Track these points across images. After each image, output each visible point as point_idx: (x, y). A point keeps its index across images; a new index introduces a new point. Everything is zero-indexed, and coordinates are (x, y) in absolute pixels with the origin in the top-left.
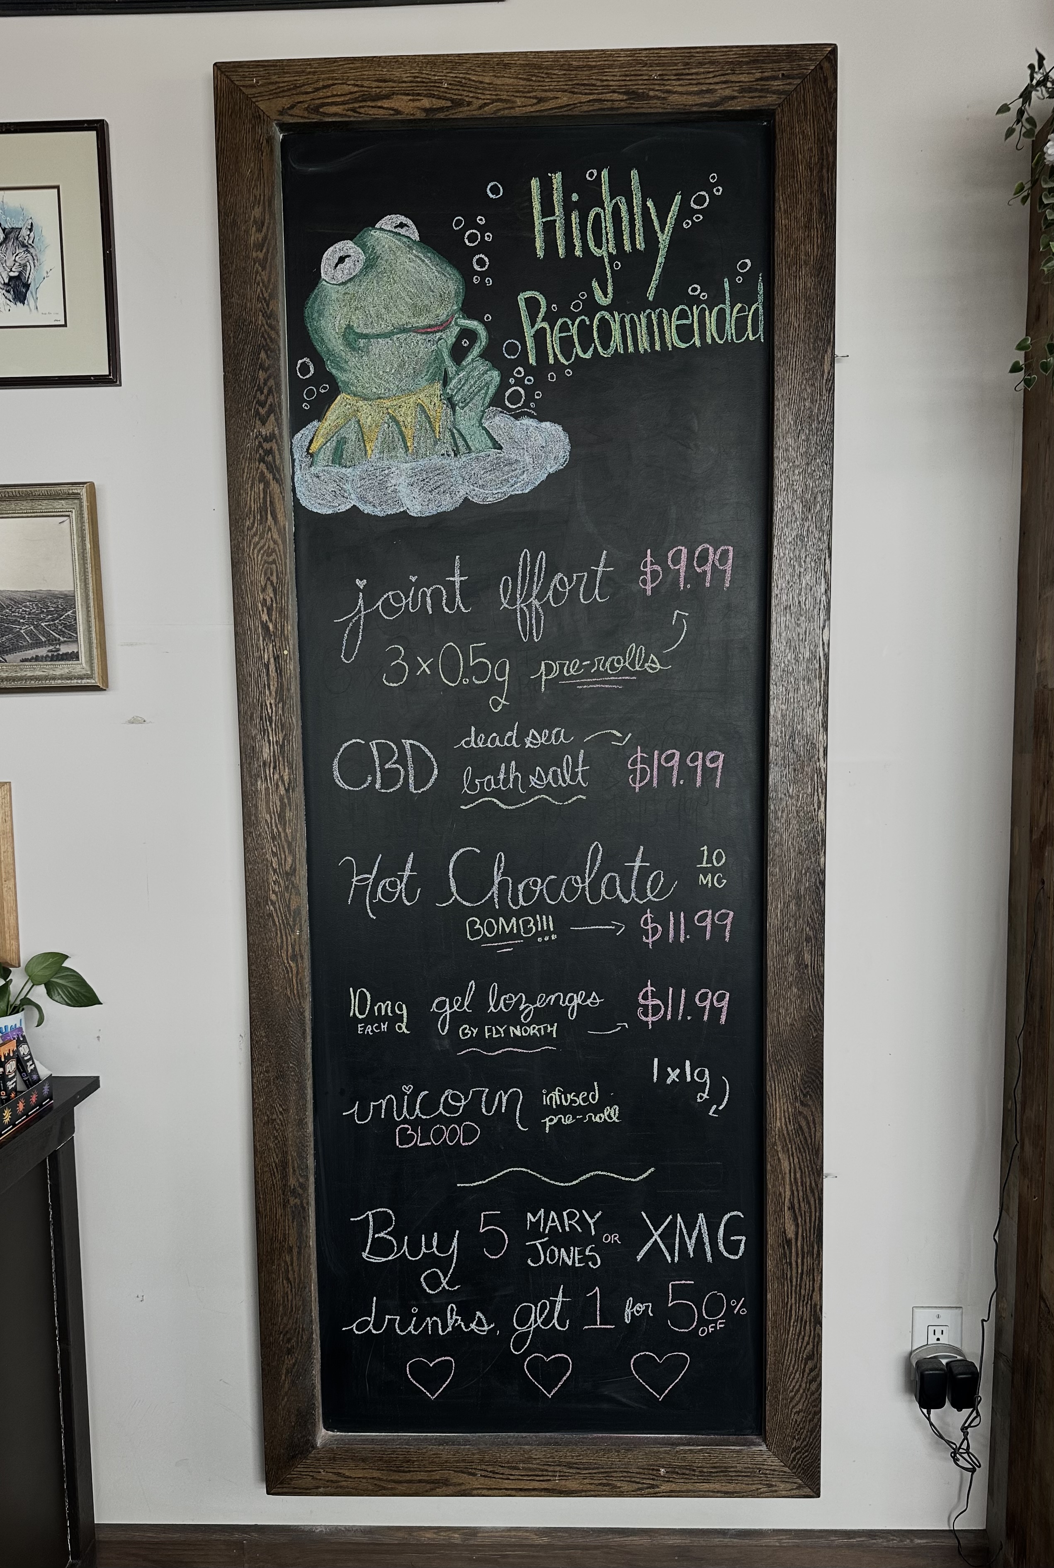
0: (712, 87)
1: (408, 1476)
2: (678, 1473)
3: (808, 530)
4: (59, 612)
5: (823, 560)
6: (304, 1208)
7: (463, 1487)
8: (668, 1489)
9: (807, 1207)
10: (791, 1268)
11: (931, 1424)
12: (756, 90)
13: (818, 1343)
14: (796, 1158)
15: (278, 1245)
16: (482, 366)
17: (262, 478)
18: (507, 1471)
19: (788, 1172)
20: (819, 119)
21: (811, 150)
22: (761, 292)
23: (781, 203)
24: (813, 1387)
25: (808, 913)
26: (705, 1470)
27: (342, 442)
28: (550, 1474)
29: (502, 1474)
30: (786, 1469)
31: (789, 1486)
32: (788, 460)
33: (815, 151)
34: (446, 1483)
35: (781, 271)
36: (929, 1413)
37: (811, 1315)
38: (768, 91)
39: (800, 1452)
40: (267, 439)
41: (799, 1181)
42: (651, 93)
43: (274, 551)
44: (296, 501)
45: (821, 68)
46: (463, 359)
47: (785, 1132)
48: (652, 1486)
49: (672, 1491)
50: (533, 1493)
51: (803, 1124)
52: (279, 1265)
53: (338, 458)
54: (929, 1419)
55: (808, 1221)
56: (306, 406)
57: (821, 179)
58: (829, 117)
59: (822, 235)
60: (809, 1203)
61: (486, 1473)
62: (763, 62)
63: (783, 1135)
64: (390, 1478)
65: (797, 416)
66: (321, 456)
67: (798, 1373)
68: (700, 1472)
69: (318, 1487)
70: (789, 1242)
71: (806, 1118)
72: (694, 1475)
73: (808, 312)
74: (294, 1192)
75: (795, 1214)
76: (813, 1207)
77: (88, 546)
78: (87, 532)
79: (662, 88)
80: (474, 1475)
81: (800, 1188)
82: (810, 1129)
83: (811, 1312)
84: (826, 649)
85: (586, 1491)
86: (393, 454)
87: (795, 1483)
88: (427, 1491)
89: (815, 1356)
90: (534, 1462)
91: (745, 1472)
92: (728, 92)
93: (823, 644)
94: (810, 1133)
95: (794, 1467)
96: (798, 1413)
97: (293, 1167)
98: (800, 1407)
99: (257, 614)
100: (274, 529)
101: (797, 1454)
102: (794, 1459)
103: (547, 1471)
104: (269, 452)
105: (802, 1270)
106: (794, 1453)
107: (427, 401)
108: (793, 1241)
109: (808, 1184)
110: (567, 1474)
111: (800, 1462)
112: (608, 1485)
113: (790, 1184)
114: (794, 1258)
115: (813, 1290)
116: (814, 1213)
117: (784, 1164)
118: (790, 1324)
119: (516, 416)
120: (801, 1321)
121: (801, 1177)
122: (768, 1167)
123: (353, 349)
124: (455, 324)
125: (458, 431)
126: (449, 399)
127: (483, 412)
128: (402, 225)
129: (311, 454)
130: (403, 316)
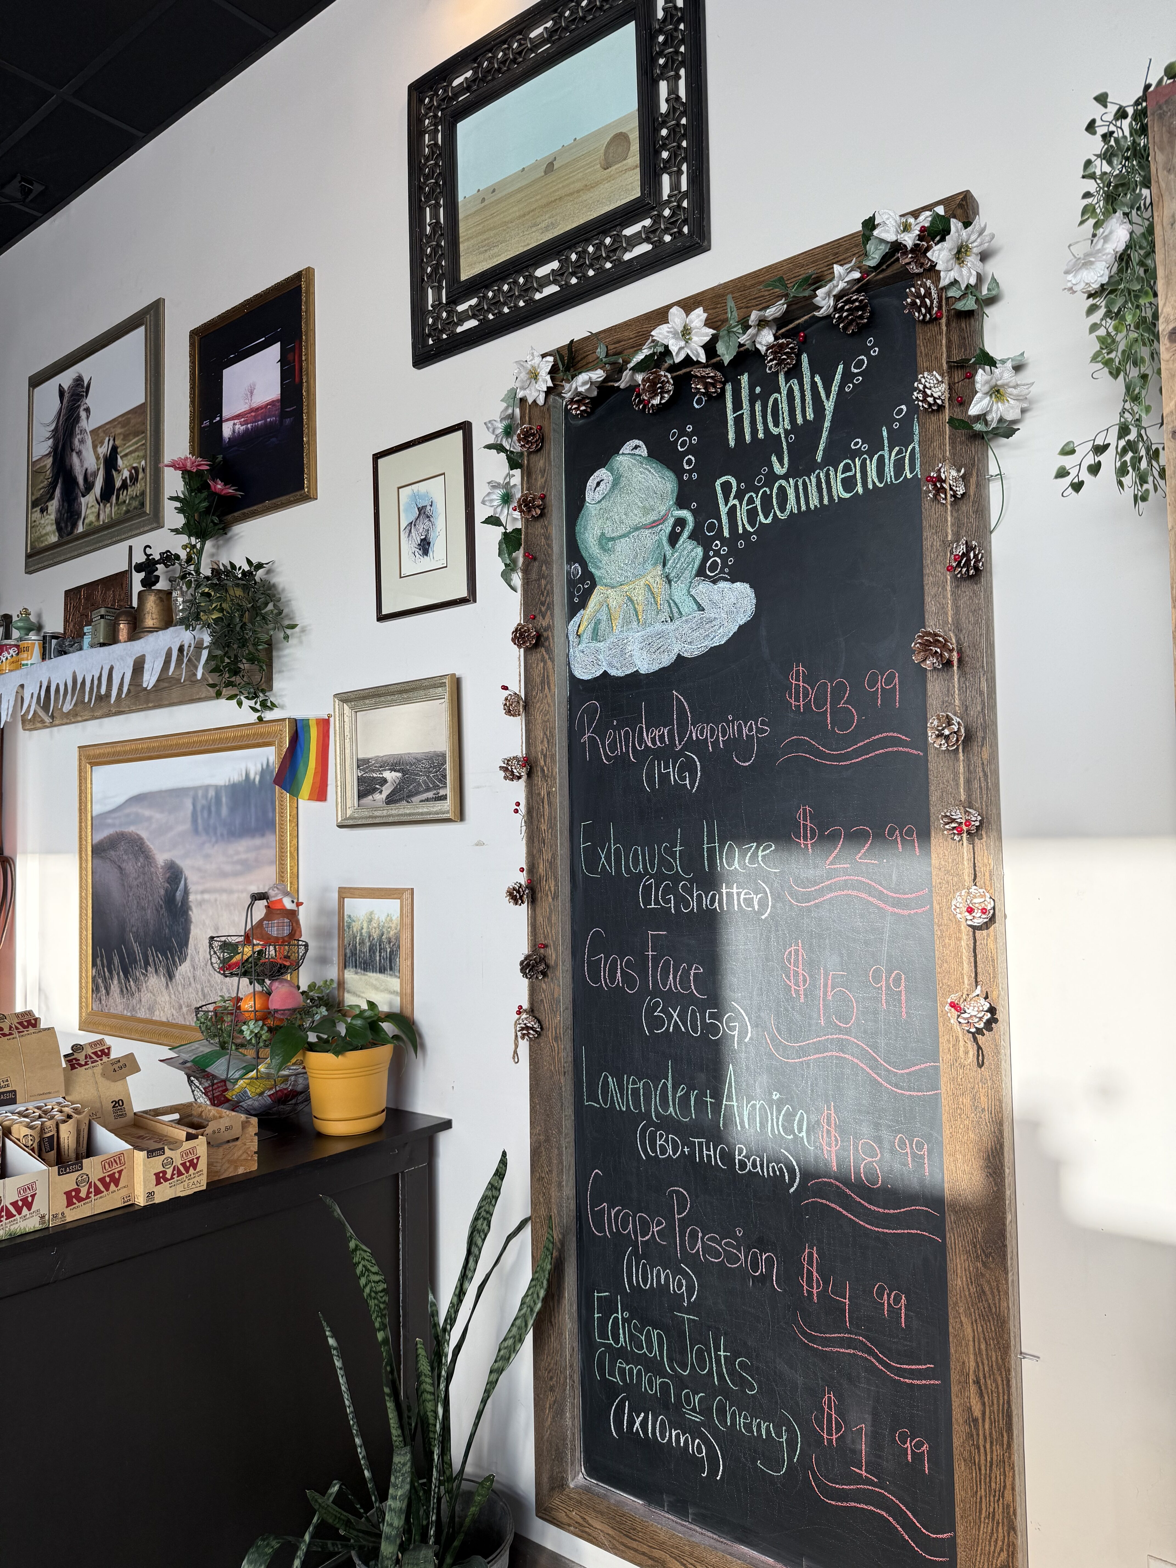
1: (634, 1545)
4: (439, 767)
9: (994, 1385)
10: (979, 1452)
14: (979, 1325)
16: (690, 545)
17: (542, 658)
19: (971, 1339)
22: (917, 432)
27: (598, 622)
40: (546, 629)
41: (984, 1353)
44: (570, 672)
46: (677, 543)
47: (967, 1293)
51: (987, 1289)
53: (595, 635)
55: (995, 1402)
56: (576, 600)
60: (995, 1381)
63: (965, 1296)
64: (620, 1540)
66: (585, 636)
69: (570, 1525)
70: (975, 1420)
71: (989, 1282)
75: (982, 1391)
76: (1000, 1387)
78: (448, 709)
81: (986, 1362)
82: (992, 1293)
83: (1003, 1512)
84: (986, 769)
86: (630, 626)
94: (994, 1300)
99: (538, 761)
100: (549, 697)
104: (547, 639)
105: (992, 1459)
107: (652, 581)
108: (980, 1421)
109: (994, 1359)
113: (975, 1354)
114: (981, 1442)
115: (1005, 1487)
116: (1001, 1395)
117: (969, 1330)
118: (980, 1518)
119: (714, 582)
120: (993, 1519)
121: (987, 1350)
122: (951, 1329)
123: (605, 550)
124: (672, 516)
125: (673, 601)
126: (667, 577)
127: (691, 582)
128: (636, 447)
129: (579, 636)
130: (638, 518)
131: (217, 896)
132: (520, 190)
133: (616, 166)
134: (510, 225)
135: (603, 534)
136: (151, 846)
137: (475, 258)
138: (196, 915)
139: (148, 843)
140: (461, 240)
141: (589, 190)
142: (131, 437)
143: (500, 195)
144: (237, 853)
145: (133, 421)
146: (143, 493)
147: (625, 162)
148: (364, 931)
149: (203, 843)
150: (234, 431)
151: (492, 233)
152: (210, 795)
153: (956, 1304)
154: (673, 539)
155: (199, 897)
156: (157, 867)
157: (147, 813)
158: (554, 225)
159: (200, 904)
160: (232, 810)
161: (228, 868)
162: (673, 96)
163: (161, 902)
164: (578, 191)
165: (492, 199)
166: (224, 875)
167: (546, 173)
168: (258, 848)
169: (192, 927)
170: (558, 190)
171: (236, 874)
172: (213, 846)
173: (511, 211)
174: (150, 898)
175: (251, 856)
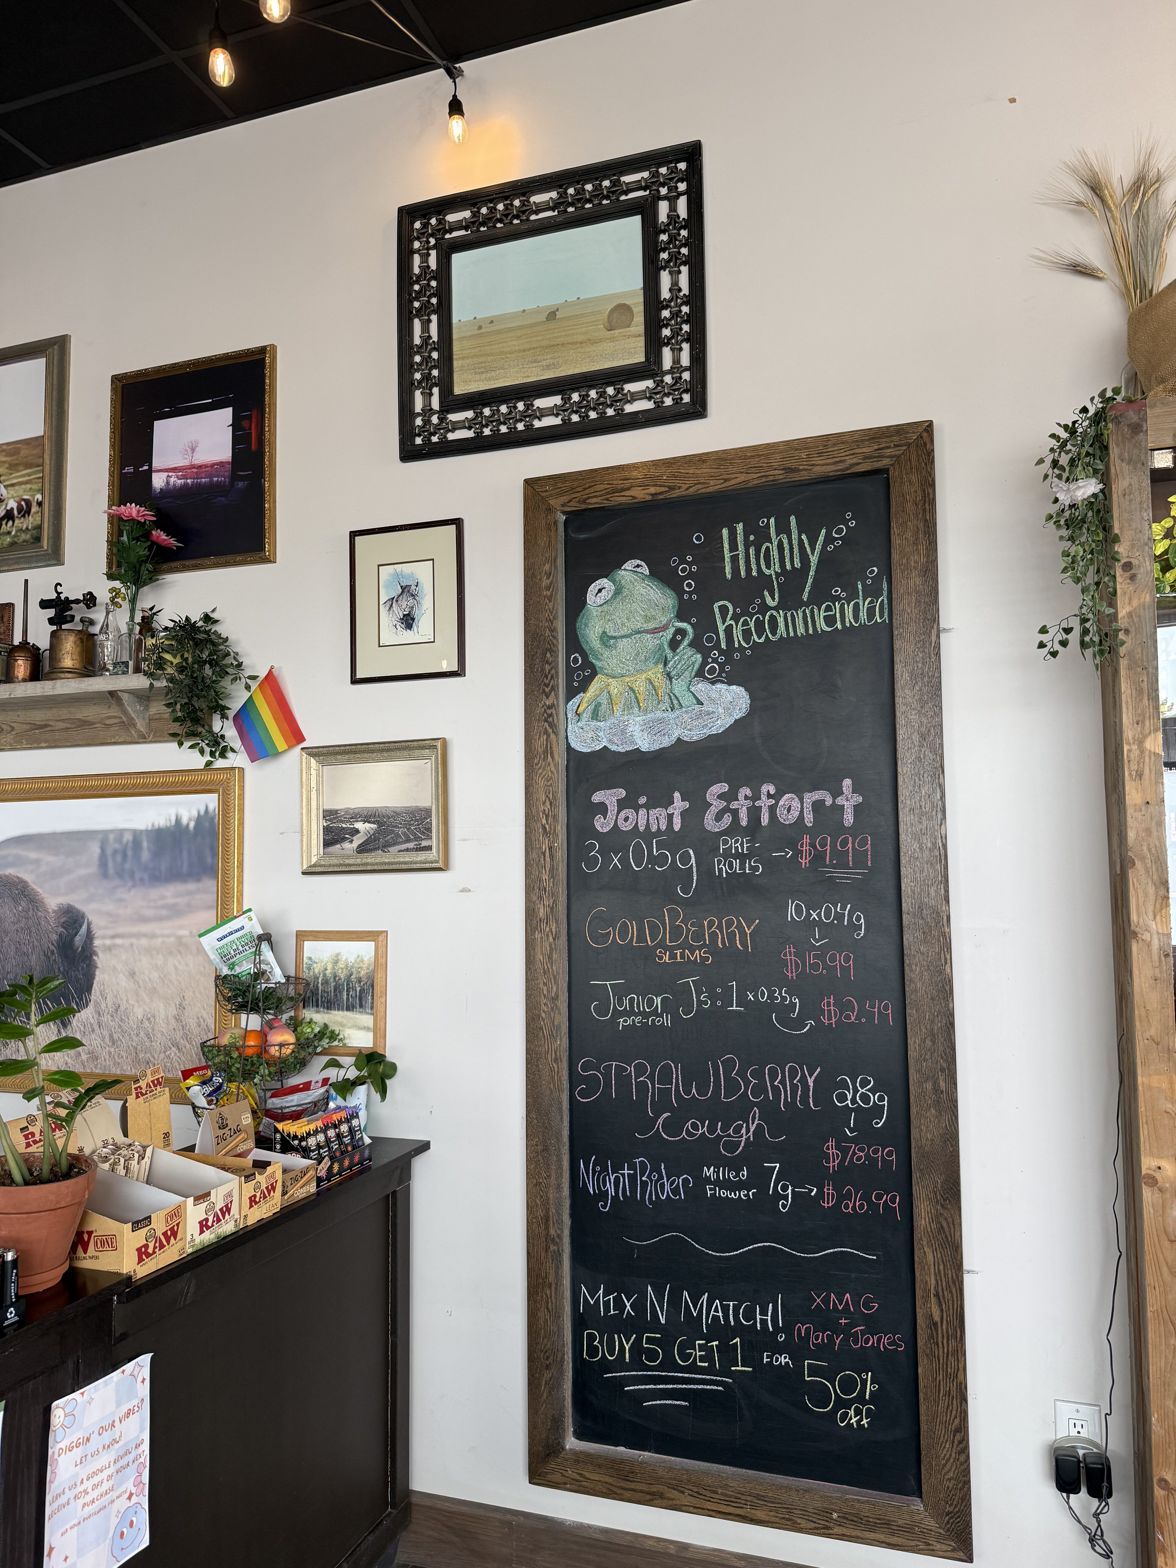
0: (843, 458)
1: (632, 1486)
2: (847, 1519)
3: (924, 754)
4: (422, 820)
5: (937, 776)
6: (560, 1254)
7: (675, 1502)
8: (840, 1532)
9: (950, 1295)
10: (938, 1347)
11: (1070, 1508)
12: (875, 457)
13: (964, 1418)
14: (938, 1252)
15: (541, 1281)
16: (690, 652)
17: (546, 732)
18: (708, 1494)
19: (932, 1263)
20: (921, 471)
21: (916, 492)
22: (886, 589)
23: (895, 529)
24: (962, 1458)
25: (941, 1048)
26: (871, 1520)
27: (599, 705)
28: (743, 1502)
29: (705, 1496)
30: (941, 1531)
31: (945, 1547)
32: (905, 704)
33: (919, 493)
34: (661, 1496)
35: (897, 574)
36: (1068, 1498)
37: (957, 1392)
38: (883, 457)
39: (952, 1517)
40: (549, 707)
41: (942, 1272)
42: (801, 467)
43: (551, 778)
44: (568, 744)
45: (922, 437)
46: (677, 648)
47: (929, 1230)
48: (827, 1528)
49: (843, 1535)
50: (729, 1517)
51: (944, 1224)
52: (542, 1296)
53: (595, 716)
54: (1068, 1503)
55: (951, 1307)
56: (576, 684)
57: (924, 510)
58: (929, 468)
59: (927, 548)
60: (951, 1292)
61: (692, 1493)
62: (879, 438)
63: (928, 1232)
64: (619, 1485)
65: (911, 674)
66: (585, 715)
67: (948, 1443)
68: (866, 1521)
69: (565, 1484)
70: (935, 1324)
71: (946, 1219)
72: (862, 1523)
73: (918, 601)
74: (553, 1240)
75: (940, 1301)
76: (954, 1296)
77: (440, 778)
78: (440, 769)
79: (808, 463)
80: (683, 1492)
81: (943, 1279)
82: (949, 1227)
83: (957, 1389)
84: (944, 841)
85: (772, 1522)
86: (631, 712)
87: (950, 1545)
88: (647, 1501)
89: (962, 1429)
90: (730, 1489)
91: (905, 1528)
92: (855, 461)
93: (942, 837)
94: (950, 1232)
95: (948, 1530)
96: (950, 1480)
97: (553, 1221)
98: (951, 1474)
99: (540, 820)
100: (552, 765)
101: (951, 1518)
102: (948, 1522)
103: (740, 1499)
104: (551, 715)
105: (948, 1351)
106: (948, 1517)
107: (653, 675)
108: (939, 1324)
109: (950, 1276)
110: (756, 1505)
111: (953, 1526)
112: (790, 1520)
113: (935, 1274)
114: (940, 1339)
115: (958, 1369)
116: (955, 1302)
117: (930, 1257)
118: (939, 1397)
119: (713, 683)
120: (949, 1396)
121: (944, 1270)
122: (916, 1259)
123: (606, 646)
124: (673, 626)
125: (674, 694)
126: (668, 674)
127: (691, 681)
128: (638, 566)
129: (579, 715)
130: (638, 623)
131: (134, 940)
132: (521, 328)
133: (620, 331)
134: (509, 356)
135: (604, 633)
136: (39, 890)
137: (470, 377)
138: (102, 960)
139: (35, 887)
140: (455, 357)
141: (592, 344)
142: (21, 468)
143: (498, 328)
144: (162, 897)
145: (24, 452)
146: (39, 528)
147: (628, 329)
148: (328, 972)
149: (116, 888)
150: (168, 483)
151: (490, 358)
152: (125, 840)
153: (921, 1239)
154: (674, 644)
155: (108, 942)
156: (46, 911)
157: (33, 855)
158: (556, 366)
159: (109, 949)
160: (157, 854)
161: (150, 913)
162: (676, 287)
163: (52, 948)
164: (581, 343)
165: (490, 330)
166: (144, 920)
167: (548, 319)
168: (190, 893)
169: (97, 973)
170: (560, 337)
171: (160, 919)
172: (129, 890)
173: (510, 343)
174: (35, 942)
175: (182, 901)
